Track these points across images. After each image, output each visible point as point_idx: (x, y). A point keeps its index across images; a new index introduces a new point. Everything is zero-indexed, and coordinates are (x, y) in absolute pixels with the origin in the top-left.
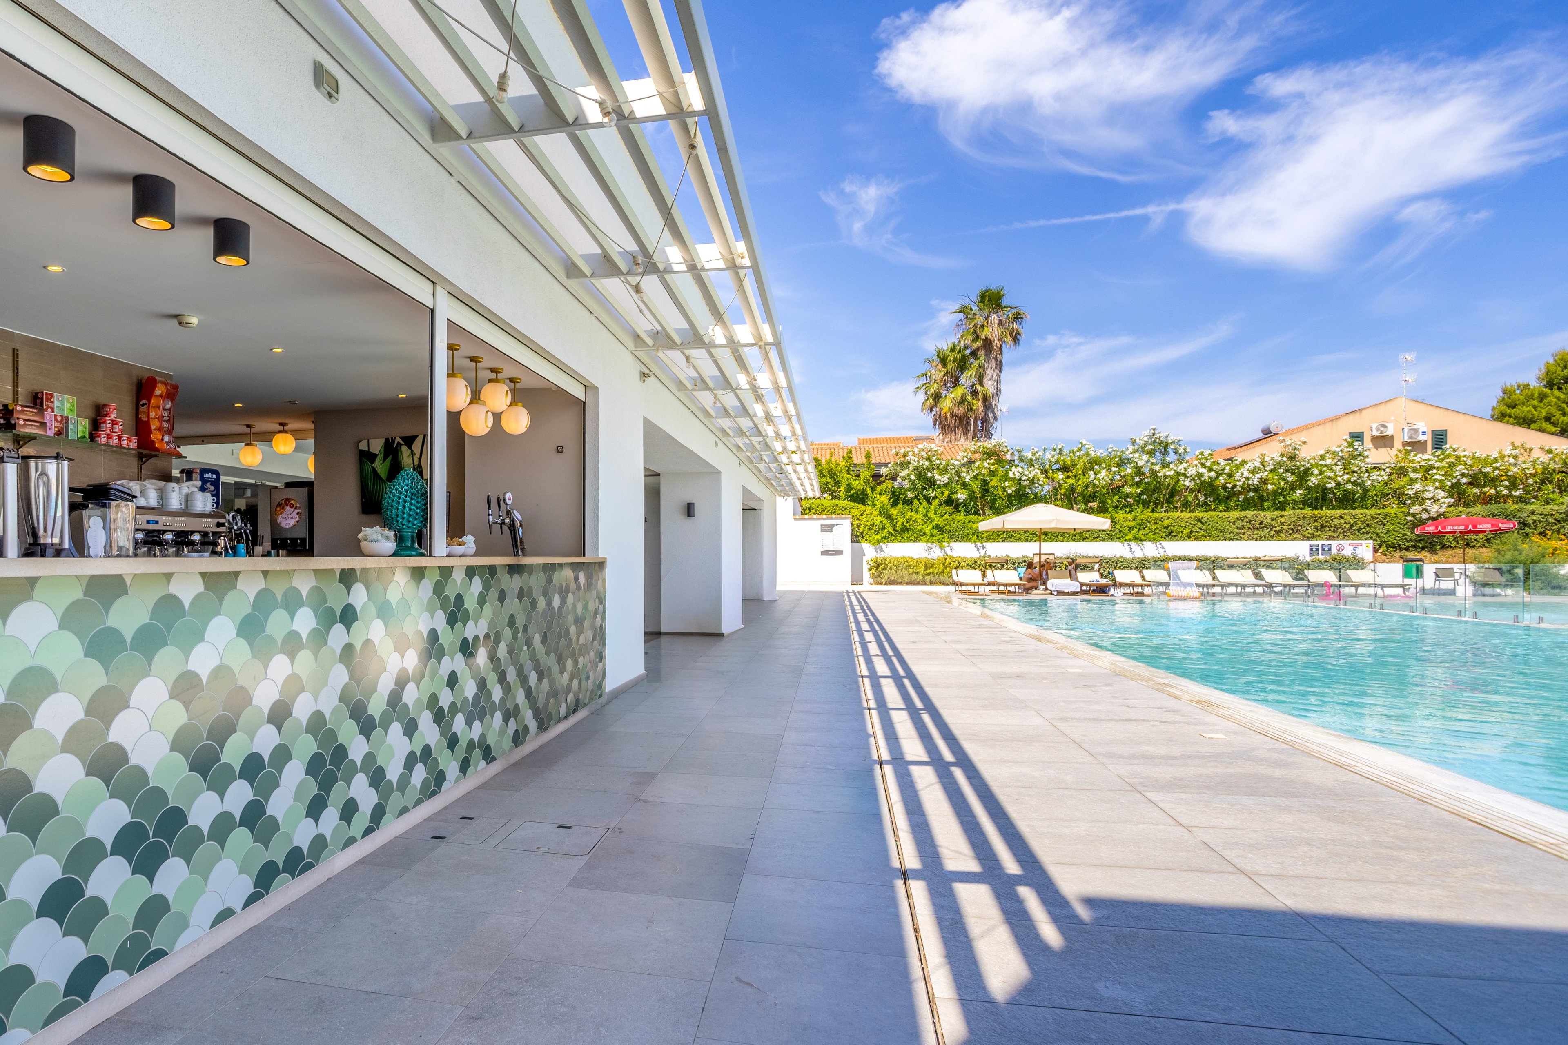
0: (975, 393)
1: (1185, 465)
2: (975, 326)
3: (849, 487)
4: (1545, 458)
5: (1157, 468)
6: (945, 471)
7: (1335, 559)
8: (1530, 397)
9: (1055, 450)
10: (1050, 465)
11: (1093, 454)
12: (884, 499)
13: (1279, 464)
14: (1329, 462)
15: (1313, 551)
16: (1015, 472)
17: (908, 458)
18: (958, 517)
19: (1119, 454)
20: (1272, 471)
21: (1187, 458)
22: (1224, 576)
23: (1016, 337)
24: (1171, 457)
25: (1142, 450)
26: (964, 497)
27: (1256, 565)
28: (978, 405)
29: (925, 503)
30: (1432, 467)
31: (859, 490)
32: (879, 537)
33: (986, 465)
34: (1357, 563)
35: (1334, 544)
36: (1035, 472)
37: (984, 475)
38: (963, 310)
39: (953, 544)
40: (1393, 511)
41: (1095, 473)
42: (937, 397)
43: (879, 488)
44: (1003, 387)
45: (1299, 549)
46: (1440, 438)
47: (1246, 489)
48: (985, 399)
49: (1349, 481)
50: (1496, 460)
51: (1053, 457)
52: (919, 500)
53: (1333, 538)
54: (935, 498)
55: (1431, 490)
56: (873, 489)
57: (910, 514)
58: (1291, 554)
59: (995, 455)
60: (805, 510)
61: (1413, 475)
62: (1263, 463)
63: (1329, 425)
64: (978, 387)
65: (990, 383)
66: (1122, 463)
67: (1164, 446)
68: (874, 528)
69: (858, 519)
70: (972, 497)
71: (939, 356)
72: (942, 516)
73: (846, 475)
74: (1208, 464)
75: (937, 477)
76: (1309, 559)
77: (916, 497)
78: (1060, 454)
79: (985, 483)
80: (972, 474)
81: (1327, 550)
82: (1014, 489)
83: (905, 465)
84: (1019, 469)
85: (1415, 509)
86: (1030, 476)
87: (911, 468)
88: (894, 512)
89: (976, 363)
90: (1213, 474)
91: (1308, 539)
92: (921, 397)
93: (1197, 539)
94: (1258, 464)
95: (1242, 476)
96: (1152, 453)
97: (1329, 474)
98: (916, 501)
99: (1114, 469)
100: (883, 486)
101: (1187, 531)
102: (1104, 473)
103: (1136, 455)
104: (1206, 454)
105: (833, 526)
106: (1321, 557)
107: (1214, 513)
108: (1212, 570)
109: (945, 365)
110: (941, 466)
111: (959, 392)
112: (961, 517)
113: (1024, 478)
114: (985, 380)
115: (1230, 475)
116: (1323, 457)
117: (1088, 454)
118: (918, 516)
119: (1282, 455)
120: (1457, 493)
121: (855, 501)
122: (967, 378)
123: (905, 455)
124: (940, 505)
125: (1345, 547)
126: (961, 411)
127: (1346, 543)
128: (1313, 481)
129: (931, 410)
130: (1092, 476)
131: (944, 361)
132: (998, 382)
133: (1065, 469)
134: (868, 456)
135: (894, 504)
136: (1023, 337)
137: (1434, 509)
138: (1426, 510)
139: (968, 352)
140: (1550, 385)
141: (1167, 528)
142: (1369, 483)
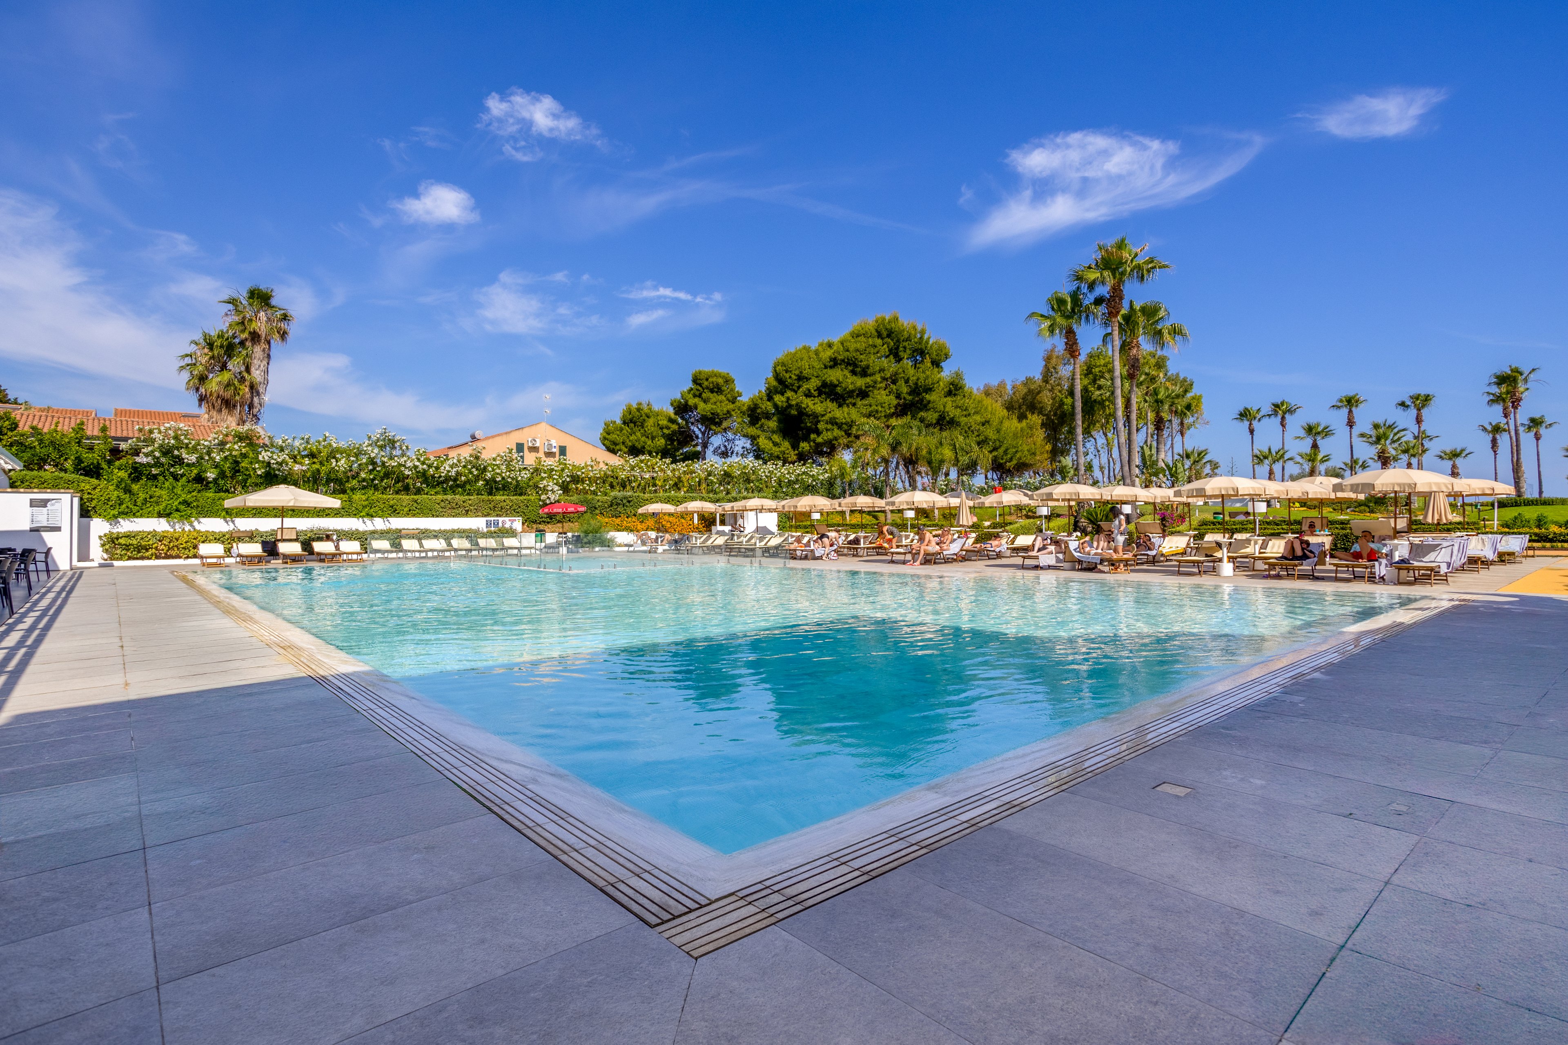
0: (242, 380)
1: (405, 458)
2: (244, 318)
3: (79, 460)
4: (605, 468)
5: (386, 459)
6: (195, 450)
7: (500, 530)
8: (616, 429)
9: (303, 439)
10: (299, 452)
11: (335, 445)
12: (123, 474)
13: (470, 462)
14: (498, 462)
15: (488, 524)
16: (264, 456)
17: (153, 436)
18: (207, 494)
19: (357, 446)
20: (464, 466)
21: (408, 454)
22: (429, 544)
23: (283, 335)
24: (396, 452)
25: (374, 444)
26: (213, 476)
27: (447, 535)
28: (245, 390)
29: (171, 480)
30: (552, 470)
31: (92, 463)
32: (115, 512)
33: (236, 447)
34: (512, 533)
35: (501, 519)
36: (283, 456)
37: (235, 456)
38: (232, 301)
39: (202, 520)
40: (532, 498)
41: (337, 462)
42: (203, 379)
43: (117, 463)
44: (271, 377)
45: (478, 523)
46: (563, 450)
47: (447, 479)
48: (252, 387)
49: (509, 477)
50: (583, 468)
51: (301, 445)
52: (164, 476)
53: (500, 516)
54: (182, 476)
55: (551, 486)
56: (110, 463)
57: (153, 489)
58: (474, 527)
59: (248, 439)
60: (14, 482)
61: (543, 475)
62: (459, 461)
63: (505, 436)
64: (246, 375)
65: (258, 372)
66: (359, 453)
67: (392, 443)
68: (110, 503)
69: (89, 493)
70: (222, 475)
71: (205, 340)
72: (190, 492)
73: (75, 448)
74: (422, 459)
75: (184, 456)
76: (485, 530)
77: (162, 474)
78: (308, 442)
79: (237, 463)
80: (223, 455)
81: (496, 524)
82: (263, 471)
83: (151, 441)
84: (269, 454)
85: (543, 497)
86: (279, 460)
87: (156, 445)
88: (135, 487)
89: (244, 352)
90: (425, 466)
91: (486, 516)
92: (186, 375)
93: (414, 516)
94: (455, 461)
95: (445, 469)
96: (382, 448)
97: (498, 471)
98: (161, 478)
99: (352, 459)
100: (123, 461)
101: (406, 509)
102: (343, 461)
103: (370, 448)
104: (421, 452)
105: (49, 500)
106: (493, 529)
107: (426, 496)
108: (420, 540)
109: (211, 349)
110: (190, 446)
111: (226, 376)
112: (210, 494)
113: (272, 461)
114: (253, 369)
115: (437, 468)
116: (494, 459)
117: (330, 445)
118: (163, 492)
119: (471, 456)
120: (565, 488)
121: (86, 475)
122: (235, 365)
123: (151, 432)
124: (189, 482)
125: (506, 522)
126: (228, 394)
127: (507, 519)
128: (489, 475)
129: (197, 389)
130: (334, 464)
131: (211, 345)
132: (267, 372)
133: (312, 455)
134: (104, 429)
135: (136, 480)
136: (290, 337)
137: (553, 497)
138: (548, 498)
139: (237, 341)
140: (624, 423)
141: (392, 507)
142: (520, 478)
